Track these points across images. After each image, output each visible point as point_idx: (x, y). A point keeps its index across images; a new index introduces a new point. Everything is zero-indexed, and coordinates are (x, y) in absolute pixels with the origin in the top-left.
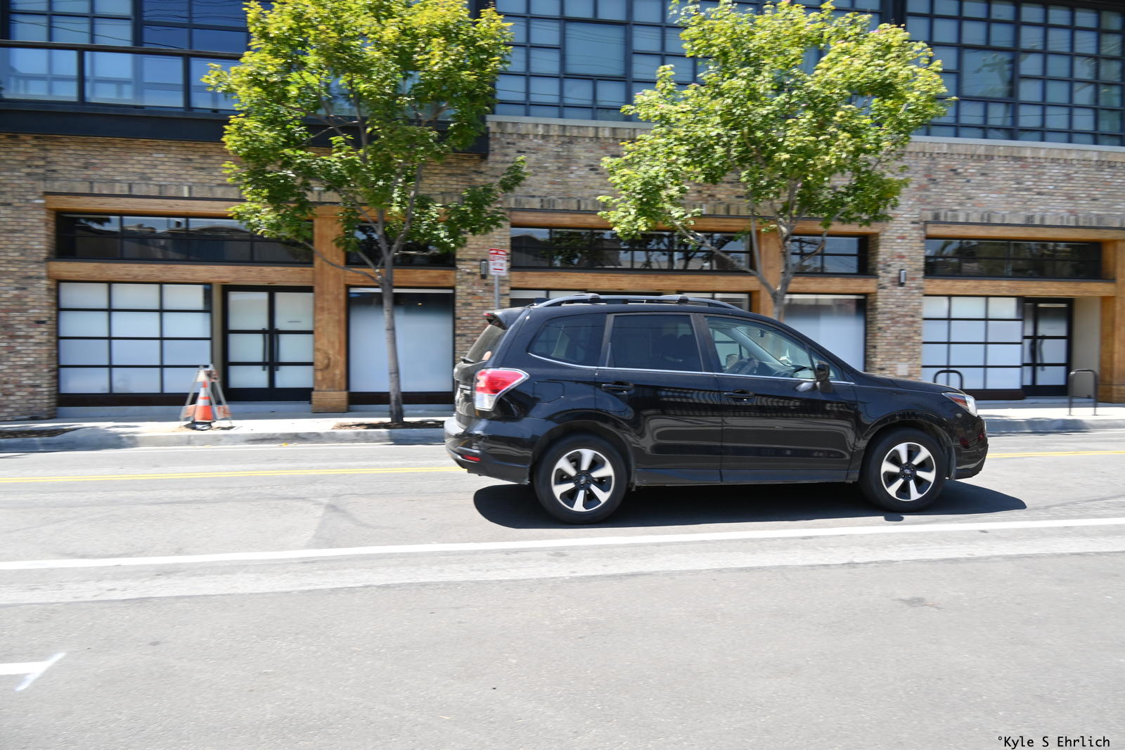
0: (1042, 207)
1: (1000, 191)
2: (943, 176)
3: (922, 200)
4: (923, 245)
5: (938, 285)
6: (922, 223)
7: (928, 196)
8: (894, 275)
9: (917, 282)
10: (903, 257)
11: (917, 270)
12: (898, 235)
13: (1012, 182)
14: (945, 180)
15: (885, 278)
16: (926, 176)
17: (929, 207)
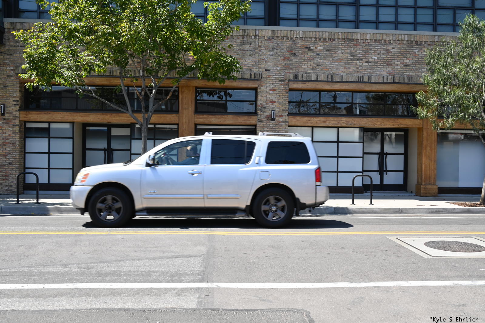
0: (369, 71)
1: (340, 60)
2: (301, 52)
3: (286, 67)
4: (287, 94)
5: (298, 120)
6: (287, 81)
7: (290, 64)
8: (268, 113)
9: (284, 118)
10: (275, 102)
11: (283, 110)
12: (271, 88)
13: (349, 55)
14: (302, 54)
15: (261, 115)
16: (288, 51)
17: (291, 71)
